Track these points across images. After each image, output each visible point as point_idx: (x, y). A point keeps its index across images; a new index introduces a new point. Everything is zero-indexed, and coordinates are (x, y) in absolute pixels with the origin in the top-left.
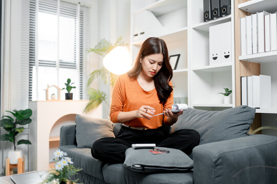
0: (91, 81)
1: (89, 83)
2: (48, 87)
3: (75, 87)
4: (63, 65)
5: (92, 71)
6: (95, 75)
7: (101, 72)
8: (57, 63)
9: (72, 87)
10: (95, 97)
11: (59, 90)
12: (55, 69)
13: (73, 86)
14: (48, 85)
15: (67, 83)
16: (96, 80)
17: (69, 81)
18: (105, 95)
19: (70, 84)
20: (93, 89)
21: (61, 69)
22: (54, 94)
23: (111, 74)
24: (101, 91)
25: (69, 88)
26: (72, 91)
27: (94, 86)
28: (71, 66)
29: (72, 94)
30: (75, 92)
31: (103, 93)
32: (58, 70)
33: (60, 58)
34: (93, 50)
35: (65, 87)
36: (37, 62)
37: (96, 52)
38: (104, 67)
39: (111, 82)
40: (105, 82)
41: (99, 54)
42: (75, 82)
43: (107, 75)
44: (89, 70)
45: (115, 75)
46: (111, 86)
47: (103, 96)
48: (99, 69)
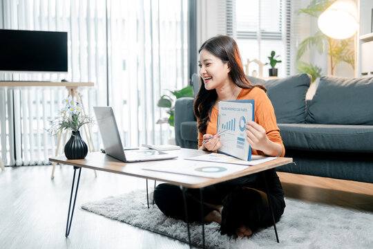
0: (302, 53)
1: (299, 55)
2: (249, 61)
3: (280, 62)
4: (266, 36)
5: (302, 40)
6: (306, 45)
7: (316, 39)
8: (259, 34)
9: (276, 61)
11: (261, 65)
12: (256, 41)
13: (278, 59)
14: (248, 60)
15: (270, 56)
16: (308, 52)
17: (273, 53)
18: (320, 70)
19: (274, 58)
20: (304, 63)
21: (262, 42)
22: (254, 71)
23: (329, 39)
24: (314, 66)
25: (273, 62)
26: (277, 66)
27: (305, 59)
28: (276, 36)
29: (277, 69)
30: (281, 68)
31: (317, 68)
32: (259, 43)
33: (263, 27)
34: (305, 11)
35: (269, 61)
36: (235, 34)
37: (309, 14)
38: (320, 31)
39: (329, 52)
40: (321, 52)
41: (313, 16)
42: (281, 54)
43: (323, 41)
44: (298, 39)
45: (335, 40)
46: (329, 58)
47: (317, 71)
48: (313, 36)
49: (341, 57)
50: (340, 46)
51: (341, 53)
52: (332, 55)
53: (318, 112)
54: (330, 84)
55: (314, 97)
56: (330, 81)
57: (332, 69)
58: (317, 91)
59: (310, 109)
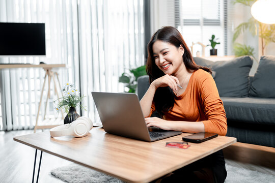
0: (237, 36)
2: (193, 44)
3: (219, 43)
4: (207, 22)
5: (237, 25)
6: (241, 29)
7: (249, 24)
8: (201, 21)
9: (216, 43)
10: (241, 52)
11: (203, 46)
12: (198, 27)
13: (217, 41)
14: (193, 42)
15: (211, 39)
16: (242, 34)
17: (213, 37)
18: (253, 50)
19: (215, 40)
20: (239, 44)
21: (204, 27)
22: (198, 51)
23: (260, 24)
24: (247, 46)
25: (213, 43)
26: (216, 47)
28: (216, 23)
29: (216, 50)
30: (220, 48)
31: (250, 48)
32: (201, 28)
33: (204, 16)
34: (239, 1)
35: (210, 43)
36: (182, 22)
37: (243, 3)
38: (253, 17)
39: (260, 34)
40: (253, 35)
41: (246, 5)
42: (220, 38)
43: (256, 26)
44: (233, 25)
46: (260, 39)
47: (250, 51)
48: (247, 21)
49: (270, 39)
50: (269, 29)
51: (271, 35)
52: (262, 37)
53: (259, 87)
54: (270, 63)
55: (255, 74)
56: (270, 61)
57: (263, 48)
58: (258, 69)
59: (253, 84)
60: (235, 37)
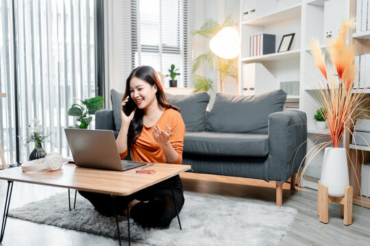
0: (197, 67)
1: (194, 69)
3: (179, 74)
4: (167, 50)
5: (197, 56)
6: (200, 60)
7: (207, 57)
8: (160, 49)
9: (176, 74)
10: (201, 84)
11: (162, 77)
12: (157, 54)
13: (177, 72)
15: (170, 69)
16: (202, 66)
17: (173, 67)
18: (212, 82)
19: (174, 71)
20: (199, 76)
21: (163, 55)
23: (219, 58)
24: (207, 78)
25: (173, 74)
26: (176, 78)
27: (200, 73)
28: (175, 51)
29: (176, 81)
30: (180, 79)
31: (210, 81)
32: (161, 56)
33: (163, 42)
34: (198, 32)
35: (169, 74)
36: (139, 47)
37: (202, 34)
38: (210, 51)
39: (218, 68)
41: (205, 36)
42: (180, 68)
43: (214, 60)
44: (194, 54)
45: (223, 59)
46: (219, 72)
47: (210, 83)
48: (206, 53)
49: (228, 72)
50: (227, 63)
51: (228, 69)
52: (220, 70)
57: (221, 82)
58: (214, 105)
59: (209, 119)
60: (195, 69)
